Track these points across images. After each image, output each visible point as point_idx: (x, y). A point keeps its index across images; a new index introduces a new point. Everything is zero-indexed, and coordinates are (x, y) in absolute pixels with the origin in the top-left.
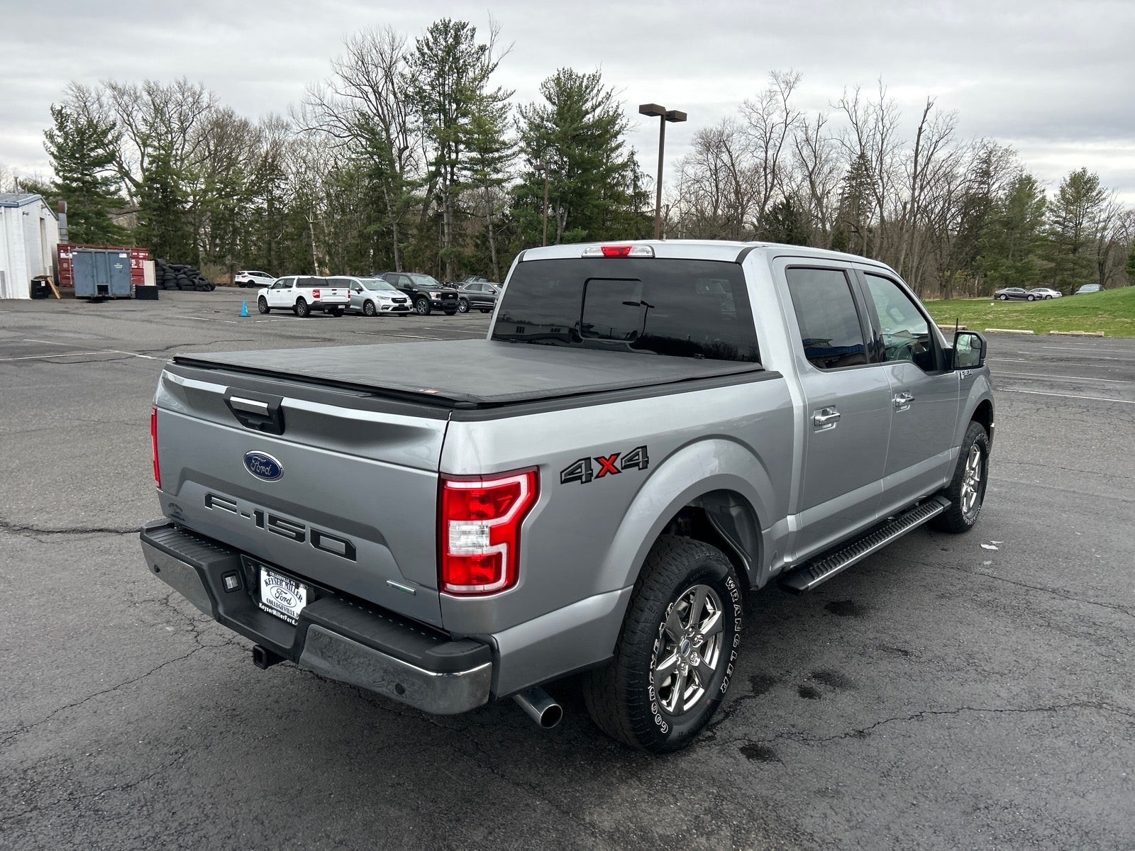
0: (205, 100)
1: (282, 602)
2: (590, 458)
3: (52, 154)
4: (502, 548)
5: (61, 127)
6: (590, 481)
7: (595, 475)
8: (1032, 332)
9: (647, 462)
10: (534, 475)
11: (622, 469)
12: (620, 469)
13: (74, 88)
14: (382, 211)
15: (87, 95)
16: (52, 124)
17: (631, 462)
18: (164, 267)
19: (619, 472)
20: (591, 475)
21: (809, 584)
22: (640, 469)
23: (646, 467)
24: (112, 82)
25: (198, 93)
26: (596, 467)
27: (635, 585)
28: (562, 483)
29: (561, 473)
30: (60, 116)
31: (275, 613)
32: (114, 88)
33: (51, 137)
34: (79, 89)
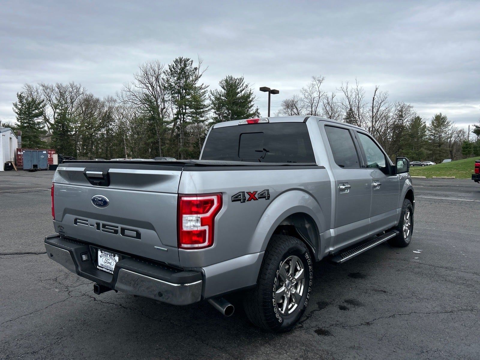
0: (81, 90)
1: (107, 264)
2: (244, 192)
3: (16, 112)
4: (206, 228)
5: (21, 102)
6: (245, 202)
7: (247, 199)
8: (425, 177)
9: (269, 197)
10: (220, 196)
11: (259, 198)
12: (257, 198)
13: (27, 86)
14: (154, 134)
15: (32, 89)
16: (17, 100)
17: (262, 196)
18: (62, 157)
19: (257, 199)
20: (245, 199)
21: (341, 261)
22: (266, 199)
23: (269, 199)
24: (43, 84)
25: (78, 88)
26: (247, 197)
27: (266, 251)
28: (232, 201)
29: (232, 197)
30: (20, 97)
31: (104, 269)
32: (43, 86)
33: (16, 105)
34: (29, 86)
